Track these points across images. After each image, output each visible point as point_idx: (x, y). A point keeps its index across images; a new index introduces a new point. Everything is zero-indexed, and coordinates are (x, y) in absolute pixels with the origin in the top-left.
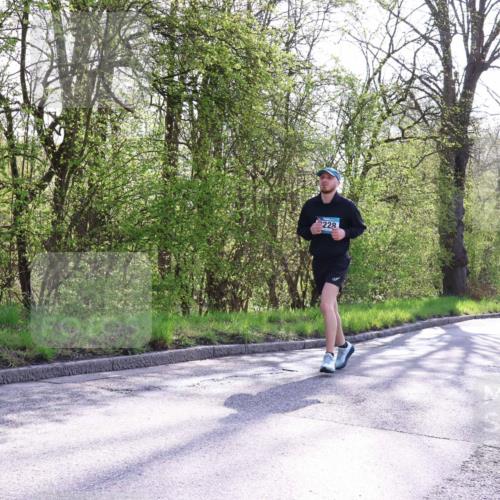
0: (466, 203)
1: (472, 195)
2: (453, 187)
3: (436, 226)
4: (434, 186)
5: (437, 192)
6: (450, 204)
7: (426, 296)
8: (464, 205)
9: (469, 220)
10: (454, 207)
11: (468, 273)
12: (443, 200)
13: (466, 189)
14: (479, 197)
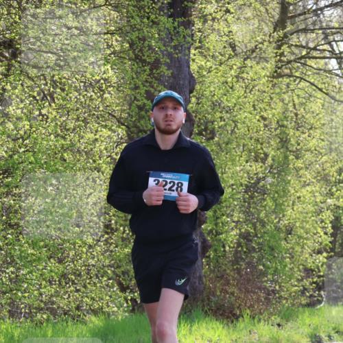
0: (197, 63)
1: (214, 42)
2: (163, 19)
3: (120, 122)
4: (114, 14)
5: (120, 31)
6: (156, 65)
7: (95, 312)
8: (194, 67)
9: (207, 106)
10: (165, 71)
11: (206, 247)
12: (137, 52)
13: (198, 25)
14: (233, 47)
